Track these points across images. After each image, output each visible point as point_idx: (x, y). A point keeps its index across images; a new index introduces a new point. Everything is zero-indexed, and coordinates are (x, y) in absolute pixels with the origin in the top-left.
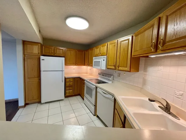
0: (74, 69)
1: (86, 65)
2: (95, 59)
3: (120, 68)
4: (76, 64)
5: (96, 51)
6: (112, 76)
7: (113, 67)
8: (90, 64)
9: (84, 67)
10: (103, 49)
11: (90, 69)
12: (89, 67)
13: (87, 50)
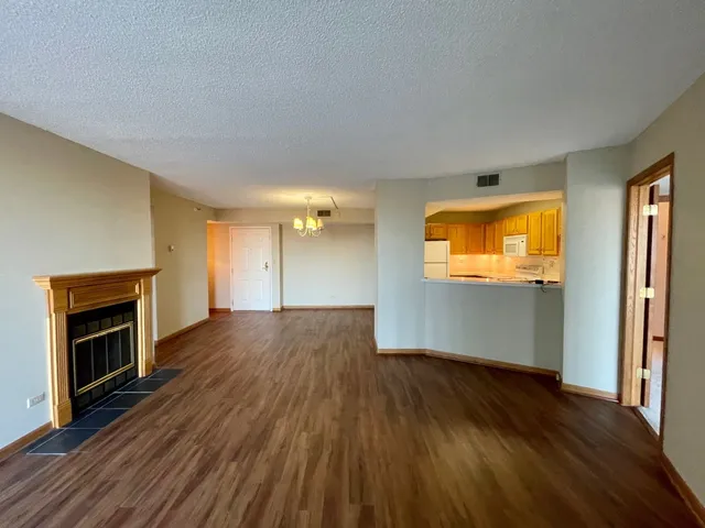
0: (461, 262)
1: (489, 252)
2: (507, 241)
3: (546, 253)
4: (467, 251)
5: (509, 224)
6: (540, 268)
7: (537, 252)
8: (498, 250)
9: (485, 257)
10: (519, 222)
11: (498, 261)
12: (495, 257)
13: (489, 223)
